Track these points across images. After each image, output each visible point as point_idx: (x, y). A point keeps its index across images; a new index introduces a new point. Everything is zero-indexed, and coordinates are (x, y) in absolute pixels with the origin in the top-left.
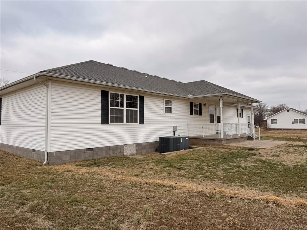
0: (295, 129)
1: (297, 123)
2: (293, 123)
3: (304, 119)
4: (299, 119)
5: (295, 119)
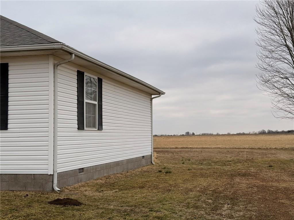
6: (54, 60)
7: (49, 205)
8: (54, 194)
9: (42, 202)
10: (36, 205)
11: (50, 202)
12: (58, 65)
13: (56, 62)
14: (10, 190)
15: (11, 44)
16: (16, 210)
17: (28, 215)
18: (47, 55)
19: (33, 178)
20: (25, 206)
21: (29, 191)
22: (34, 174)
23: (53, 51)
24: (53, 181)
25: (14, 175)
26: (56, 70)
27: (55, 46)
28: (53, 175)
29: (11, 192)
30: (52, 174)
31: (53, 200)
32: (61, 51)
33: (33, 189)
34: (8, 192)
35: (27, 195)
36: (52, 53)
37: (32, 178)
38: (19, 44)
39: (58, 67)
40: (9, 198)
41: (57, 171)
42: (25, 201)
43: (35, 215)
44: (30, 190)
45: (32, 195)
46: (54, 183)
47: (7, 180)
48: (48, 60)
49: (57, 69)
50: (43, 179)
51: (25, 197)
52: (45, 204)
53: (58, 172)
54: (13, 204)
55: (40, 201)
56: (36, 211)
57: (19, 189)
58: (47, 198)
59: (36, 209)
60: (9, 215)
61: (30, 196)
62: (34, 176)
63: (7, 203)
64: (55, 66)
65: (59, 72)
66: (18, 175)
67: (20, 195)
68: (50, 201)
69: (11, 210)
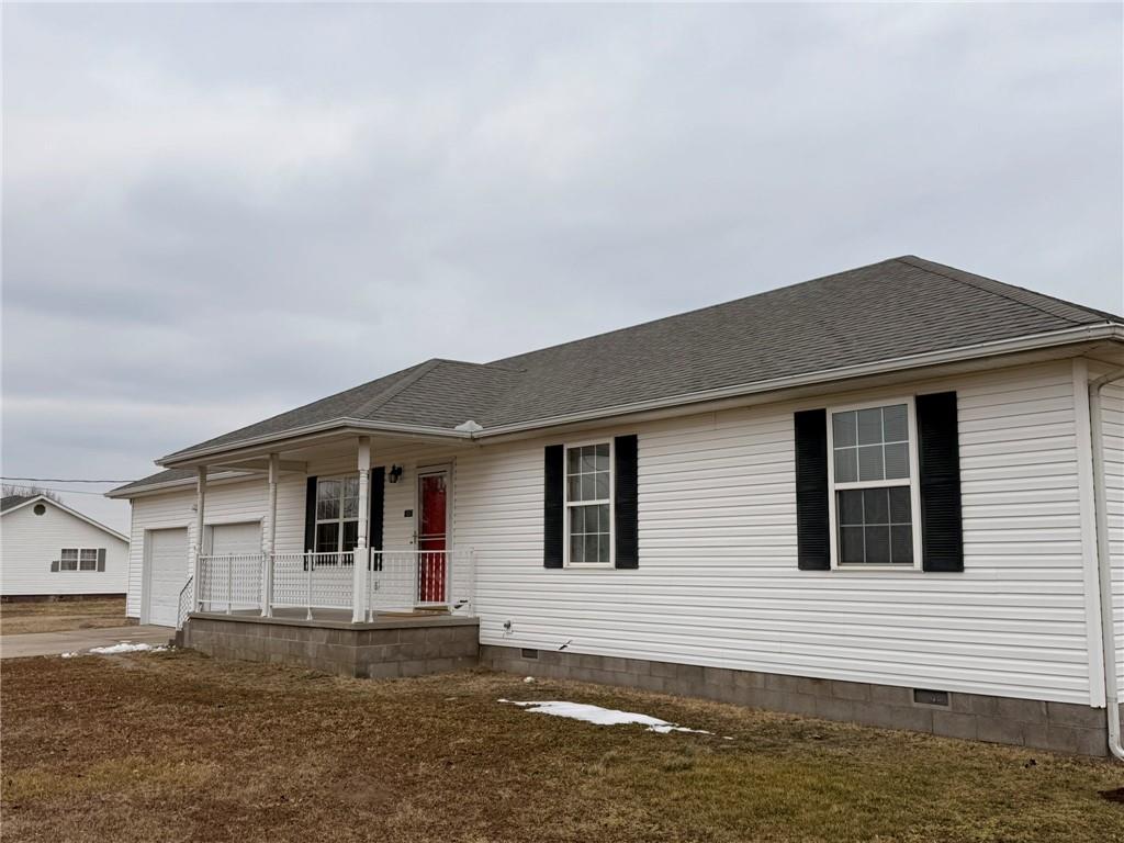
0: (61, 596)
1: (72, 566)
2: (55, 567)
3: (103, 552)
4: (82, 550)
5: (64, 551)
6: (1089, 370)
7: (1104, 801)
8: (1115, 768)
9: (1081, 789)
10: (1061, 796)
11: (1108, 793)
12: (1102, 385)
13: (1094, 376)
14: (980, 739)
15: (963, 340)
16: (1009, 807)
17: (1046, 829)
18: (1068, 358)
19: (1045, 712)
20: (1033, 797)
21: (1037, 750)
22: (1046, 702)
23: (1087, 347)
24: (1107, 728)
25: (989, 699)
26: (1095, 399)
27: (1092, 333)
28: (1106, 709)
29: (984, 745)
30: (1103, 706)
31: (1115, 787)
32: (1111, 344)
33: (1046, 745)
34: (976, 745)
35: (1033, 762)
36: (1081, 353)
37: (1042, 714)
38: (984, 339)
39: (1102, 389)
40: (984, 766)
41: (1116, 699)
42: (1028, 779)
43: (1067, 832)
44: (1038, 745)
45: (1048, 763)
46: (1110, 733)
47: (971, 710)
48: (1071, 373)
49: (1098, 396)
50: (1075, 718)
51: (1026, 766)
52: (1092, 797)
53: (1120, 701)
54: (995, 784)
55: (1074, 787)
56: (1069, 817)
57: (1006, 739)
58: (1096, 779)
59: (1065, 810)
60: (994, 820)
61: (1040, 765)
62: (1047, 707)
63: (978, 780)
64: (1093, 389)
65: (1104, 403)
66: (1000, 700)
67: (1013, 758)
68: (1105, 789)
69: (997, 805)
